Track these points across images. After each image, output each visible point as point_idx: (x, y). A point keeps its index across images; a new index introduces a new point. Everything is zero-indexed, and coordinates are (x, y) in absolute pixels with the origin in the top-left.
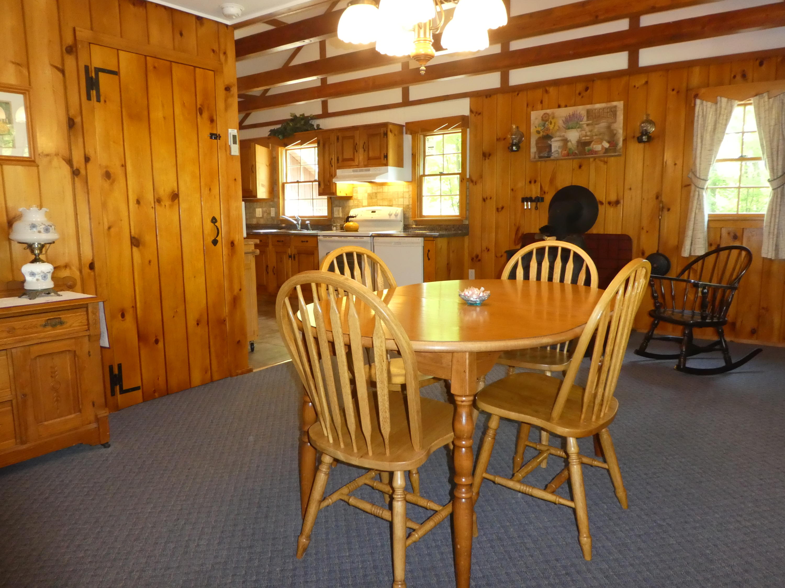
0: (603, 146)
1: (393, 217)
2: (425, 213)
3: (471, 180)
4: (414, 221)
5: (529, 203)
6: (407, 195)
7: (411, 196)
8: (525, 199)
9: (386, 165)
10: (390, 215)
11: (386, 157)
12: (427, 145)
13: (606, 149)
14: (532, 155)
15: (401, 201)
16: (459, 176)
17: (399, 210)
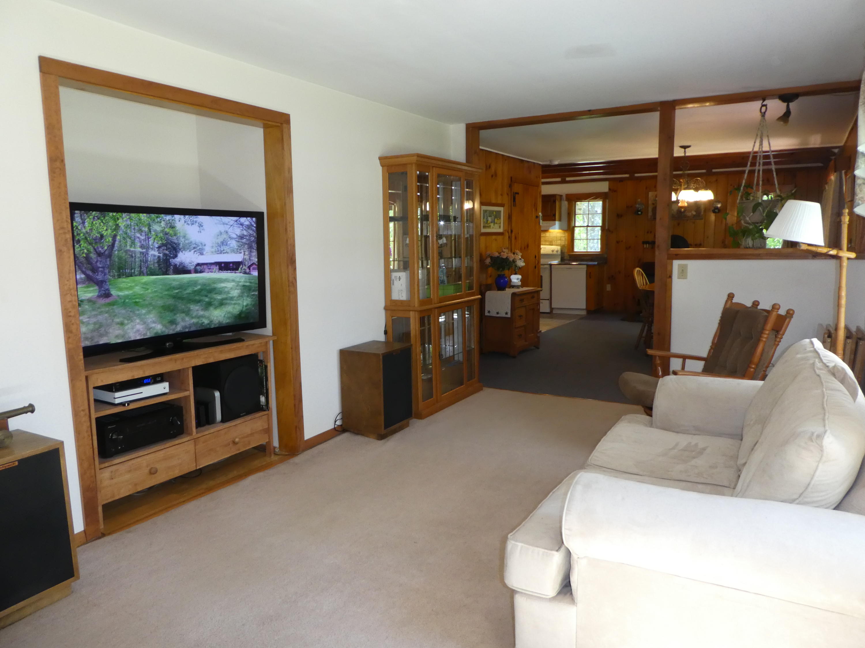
0: (692, 214)
1: (555, 253)
2: (576, 250)
3: (609, 230)
4: (569, 255)
5: (648, 245)
6: (563, 239)
7: (567, 239)
8: (644, 243)
9: (555, 220)
10: (553, 251)
11: (555, 215)
12: (577, 207)
13: (694, 215)
14: (649, 217)
15: (559, 242)
16: (600, 227)
17: (559, 248)
